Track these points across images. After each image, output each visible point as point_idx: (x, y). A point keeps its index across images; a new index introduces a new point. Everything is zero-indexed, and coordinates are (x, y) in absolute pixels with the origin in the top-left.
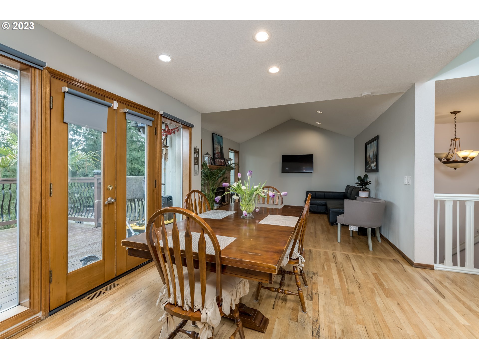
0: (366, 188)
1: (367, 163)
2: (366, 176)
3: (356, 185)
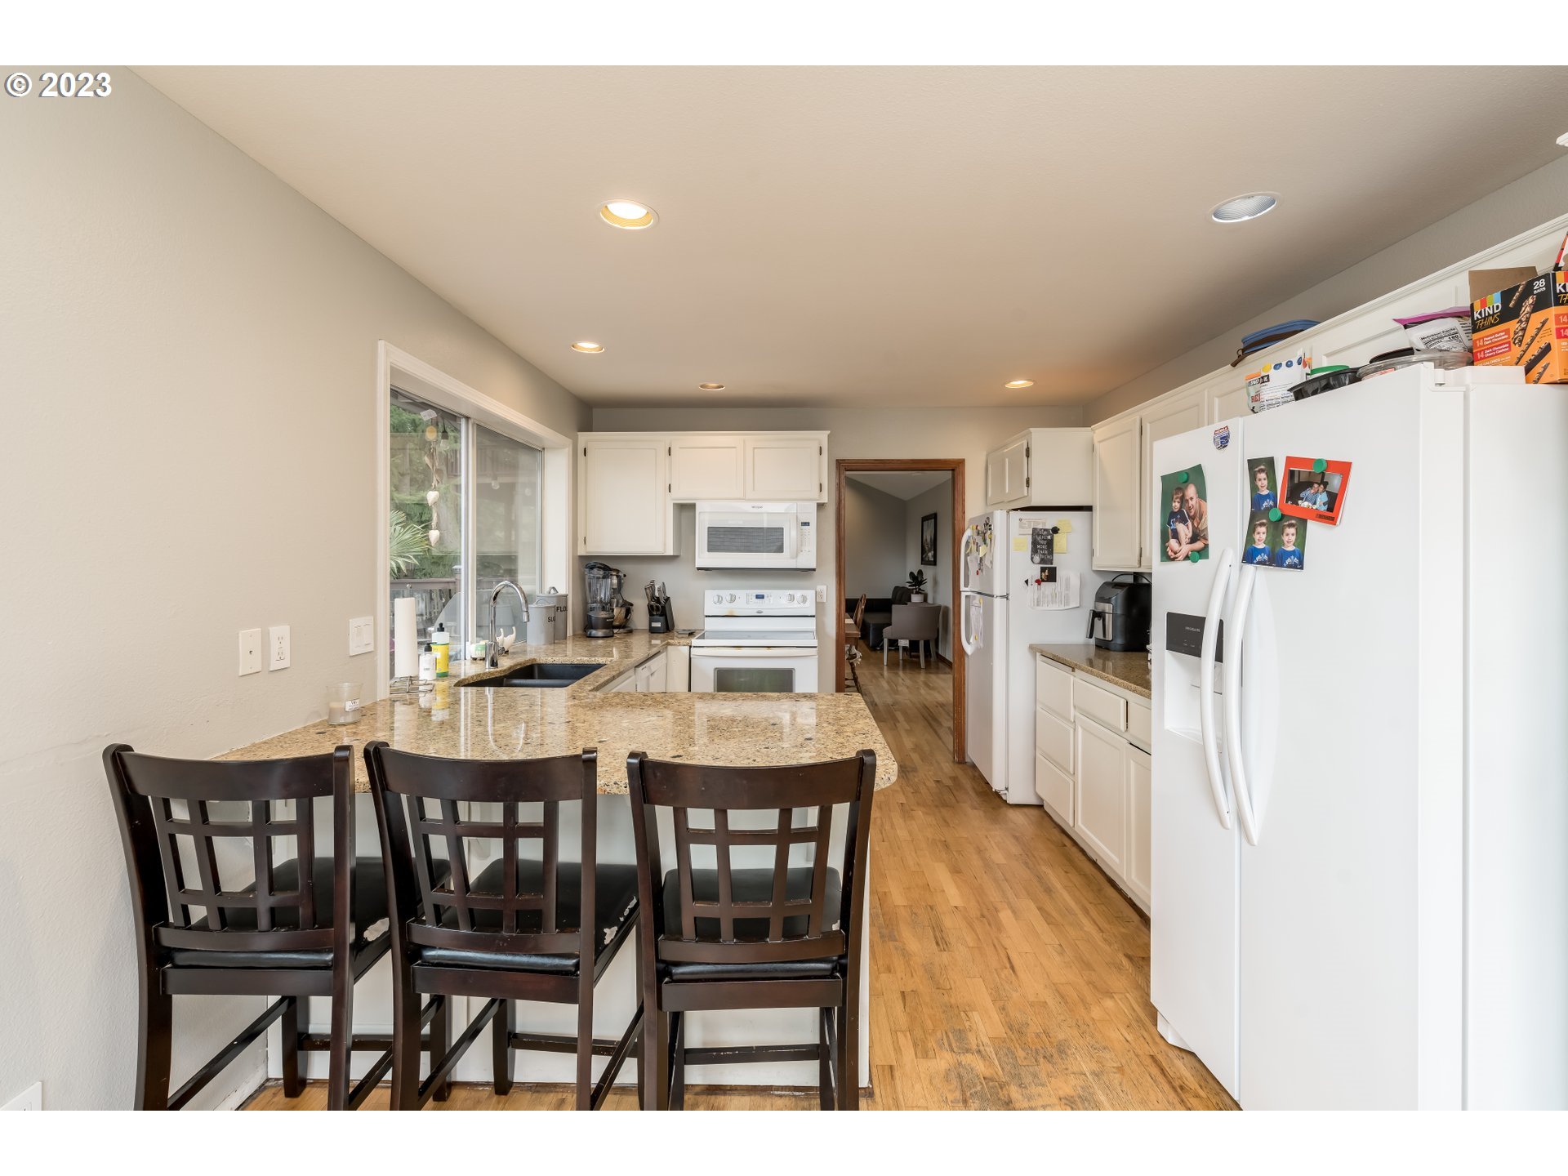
0: (920, 589)
1: (923, 551)
2: (920, 572)
3: (907, 585)
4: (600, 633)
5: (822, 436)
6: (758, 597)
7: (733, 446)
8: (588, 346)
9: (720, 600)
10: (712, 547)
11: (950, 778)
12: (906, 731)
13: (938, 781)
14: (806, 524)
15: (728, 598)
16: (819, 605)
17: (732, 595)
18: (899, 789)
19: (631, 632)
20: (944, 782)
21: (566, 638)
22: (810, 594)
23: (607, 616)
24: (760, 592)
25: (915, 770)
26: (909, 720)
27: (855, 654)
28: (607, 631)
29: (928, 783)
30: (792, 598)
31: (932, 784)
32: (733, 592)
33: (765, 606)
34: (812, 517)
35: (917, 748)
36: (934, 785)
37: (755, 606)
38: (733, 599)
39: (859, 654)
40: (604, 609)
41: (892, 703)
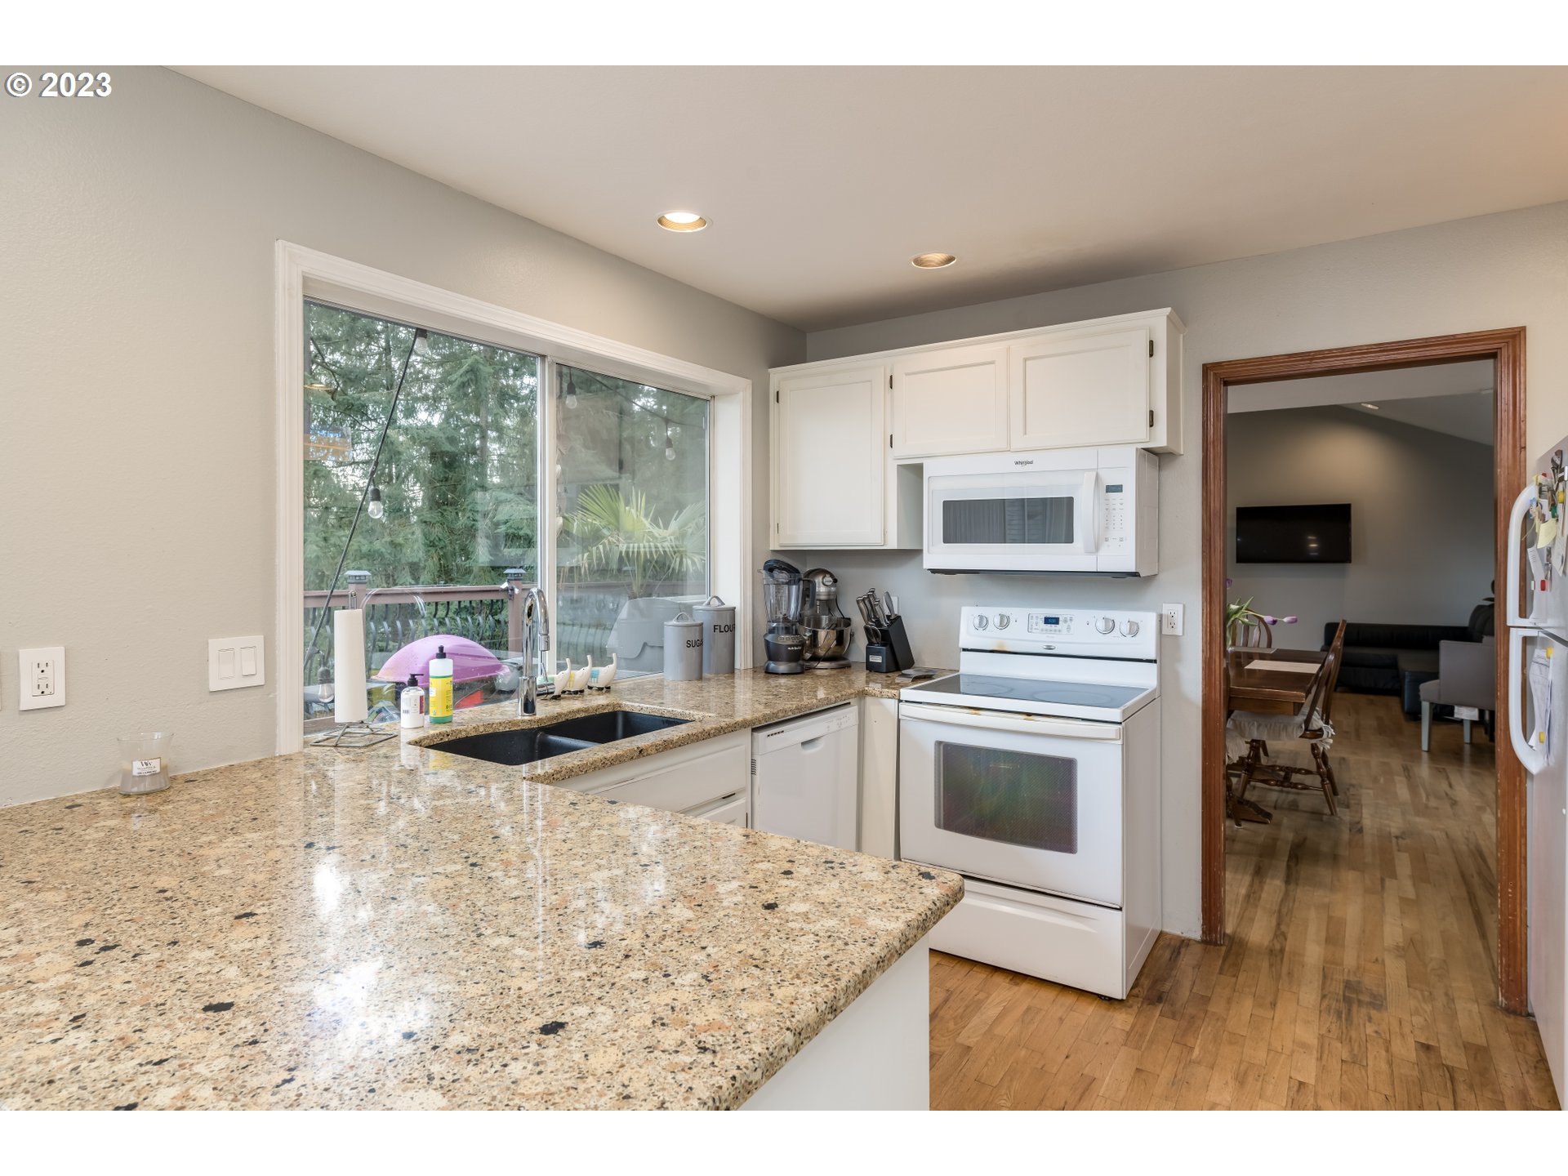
4: (782, 667)
5: (1157, 320)
6: (1048, 621)
7: (989, 360)
8: (682, 219)
9: (983, 622)
10: (951, 535)
11: (1467, 1046)
12: (1404, 901)
13: (1427, 1048)
14: (1116, 489)
15: (997, 620)
16: (1166, 641)
17: (1002, 616)
18: (1314, 1042)
19: (849, 666)
20: (1443, 1052)
21: (732, 670)
22: (1148, 621)
23: (790, 643)
24: (1052, 612)
25: (1378, 1002)
26: (1421, 875)
27: (1321, 730)
28: (793, 665)
29: (1397, 1046)
30: (1111, 627)
31: (1406, 1050)
32: (1006, 611)
33: (1058, 639)
34: (1127, 477)
35: (1411, 949)
36: (1413, 1056)
37: (1042, 637)
38: (1004, 622)
39: (1329, 731)
40: (788, 630)
41: (1398, 834)
